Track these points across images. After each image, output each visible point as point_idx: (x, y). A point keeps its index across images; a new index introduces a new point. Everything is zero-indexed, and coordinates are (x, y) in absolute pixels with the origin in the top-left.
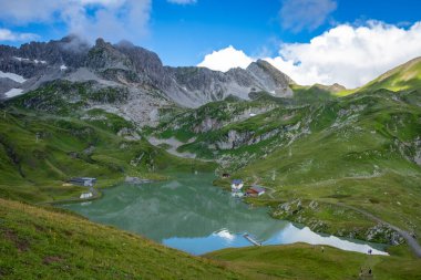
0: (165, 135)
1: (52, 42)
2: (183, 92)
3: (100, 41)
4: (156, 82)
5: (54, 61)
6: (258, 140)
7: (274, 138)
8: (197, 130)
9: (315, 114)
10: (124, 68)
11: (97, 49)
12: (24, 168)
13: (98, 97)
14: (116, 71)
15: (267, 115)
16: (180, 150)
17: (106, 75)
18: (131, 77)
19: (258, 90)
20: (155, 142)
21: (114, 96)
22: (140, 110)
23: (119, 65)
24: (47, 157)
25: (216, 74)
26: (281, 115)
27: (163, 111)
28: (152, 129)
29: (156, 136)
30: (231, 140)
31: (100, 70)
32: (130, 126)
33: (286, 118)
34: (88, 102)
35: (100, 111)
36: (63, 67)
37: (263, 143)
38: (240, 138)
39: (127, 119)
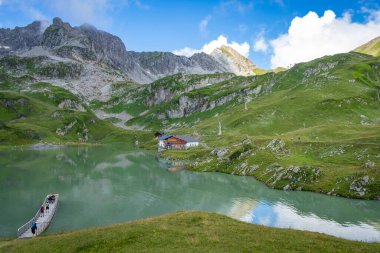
0: (116, 110)
1: (16, 29)
2: (146, 75)
3: (57, 21)
4: (119, 65)
6: (213, 106)
7: (231, 103)
8: (151, 103)
10: (81, 46)
11: (53, 28)
13: (47, 72)
14: (71, 48)
15: (226, 82)
16: (130, 123)
17: (59, 53)
18: (87, 55)
20: (101, 115)
21: (63, 72)
22: (93, 85)
23: (76, 43)
25: (180, 59)
26: (241, 81)
27: (117, 86)
28: (102, 104)
29: (107, 110)
30: (182, 108)
31: (56, 48)
32: (74, 99)
33: (246, 85)
34: (35, 76)
35: (45, 85)
38: (192, 104)
39: (75, 92)
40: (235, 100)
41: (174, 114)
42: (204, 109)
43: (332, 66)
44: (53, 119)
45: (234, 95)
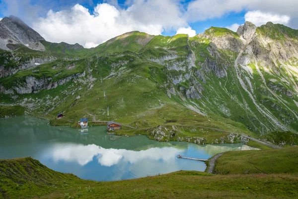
6: (56, 85)
19: (14, 43)
33: (70, 68)
38: (39, 83)
40: (71, 81)
41: (23, 91)
42: (49, 87)
43: (126, 63)
45: (70, 78)
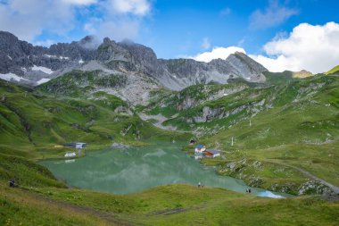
0: (154, 112)
1: (74, 43)
2: (174, 79)
3: (106, 40)
4: (152, 71)
5: (75, 57)
6: (228, 115)
7: (242, 113)
8: (180, 108)
9: (279, 93)
10: (125, 60)
11: (104, 46)
12: (32, 135)
13: (102, 83)
14: (118, 62)
15: (238, 94)
16: (165, 124)
17: (110, 66)
18: (129, 67)
19: (235, 77)
20: (144, 117)
21: (114, 82)
22: (136, 92)
23: (121, 58)
24: (53, 127)
25: (200, 64)
26: (250, 94)
27: (153, 93)
28: (143, 108)
29: (147, 113)
30: (205, 115)
31: (107, 62)
32: (124, 104)
33: (254, 97)
34: (94, 86)
35: (103, 93)
36: (81, 62)
37: (232, 117)
38: (213, 113)
39: (124, 99)
40: (245, 111)
41: (199, 120)
42: (221, 117)
43: (320, 86)
44: (115, 123)
45: (244, 107)
